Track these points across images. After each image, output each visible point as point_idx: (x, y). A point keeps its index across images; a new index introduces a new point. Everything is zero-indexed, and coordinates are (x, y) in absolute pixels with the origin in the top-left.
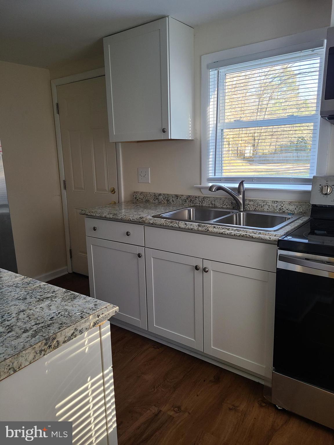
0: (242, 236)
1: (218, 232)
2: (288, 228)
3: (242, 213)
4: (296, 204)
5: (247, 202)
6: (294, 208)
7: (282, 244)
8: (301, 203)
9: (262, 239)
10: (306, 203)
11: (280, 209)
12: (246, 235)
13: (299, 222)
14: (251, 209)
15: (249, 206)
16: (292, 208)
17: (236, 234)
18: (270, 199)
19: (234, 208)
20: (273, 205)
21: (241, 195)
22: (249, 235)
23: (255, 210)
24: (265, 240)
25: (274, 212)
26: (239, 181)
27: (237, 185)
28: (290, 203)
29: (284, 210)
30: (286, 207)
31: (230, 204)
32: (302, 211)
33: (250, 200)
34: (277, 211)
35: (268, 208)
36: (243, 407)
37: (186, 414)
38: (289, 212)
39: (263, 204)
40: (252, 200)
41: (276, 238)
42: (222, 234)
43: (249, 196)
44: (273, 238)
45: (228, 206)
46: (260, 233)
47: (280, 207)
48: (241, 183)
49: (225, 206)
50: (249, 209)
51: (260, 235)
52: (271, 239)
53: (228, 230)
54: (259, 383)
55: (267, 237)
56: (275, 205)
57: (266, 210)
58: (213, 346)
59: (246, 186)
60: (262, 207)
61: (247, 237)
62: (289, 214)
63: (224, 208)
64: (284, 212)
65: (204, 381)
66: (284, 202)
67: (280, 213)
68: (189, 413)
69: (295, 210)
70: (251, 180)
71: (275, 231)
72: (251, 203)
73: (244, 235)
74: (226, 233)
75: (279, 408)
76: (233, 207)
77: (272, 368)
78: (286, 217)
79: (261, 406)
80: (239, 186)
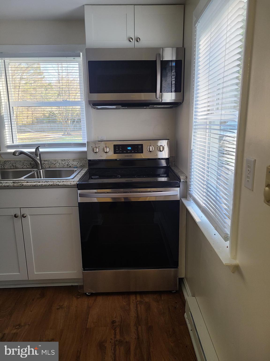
0: (51, 185)
1: (32, 185)
2: (79, 176)
3: (41, 171)
4: (77, 160)
5: (43, 162)
6: (77, 163)
7: (80, 186)
8: (80, 159)
9: (65, 185)
10: (83, 159)
11: (67, 165)
12: (54, 184)
13: (83, 172)
14: (46, 167)
15: (44, 165)
16: (75, 163)
17: (46, 184)
18: (59, 159)
19: (33, 168)
20: (62, 162)
21: (38, 157)
22: (56, 184)
23: (49, 168)
24: (68, 185)
25: (64, 168)
26: (35, 147)
27: (33, 150)
28: (74, 160)
29: (70, 165)
30: (71, 163)
31: (29, 165)
32: (82, 165)
33: (45, 161)
34: (66, 166)
35: (59, 165)
36: (66, 304)
37: (27, 327)
38: (74, 166)
39: (55, 162)
40: (46, 161)
41: (75, 183)
42: (35, 186)
43: (44, 157)
44: (73, 183)
45: (28, 166)
46: (63, 182)
47: (67, 163)
48: (37, 149)
49: (25, 167)
50: (45, 167)
51: (64, 183)
52: (72, 184)
53: (39, 182)
54: (72, 286)
55: (69, 183)
56: (64, 162)
57: (57, 166)
58: (36, 272)
59: (41, 150)
60: (54, 165)
61: (54, 186)
62: (74, 168)
63: (24, 168)
64: (70, 167)
65: (33, 300)
66: (69, 159)
67: (68, 168)
68: (29, 325)
69: (77, 165)
70: (44, 146)
71: (72, 179)
72: (46, 162)
73: (52, 184)
74: (38, 185)
75: (89, 294)
76: (32, 166)
77: (82, 269)
78: (74, 170)
79: (78, 298)
80: (36, 150)
